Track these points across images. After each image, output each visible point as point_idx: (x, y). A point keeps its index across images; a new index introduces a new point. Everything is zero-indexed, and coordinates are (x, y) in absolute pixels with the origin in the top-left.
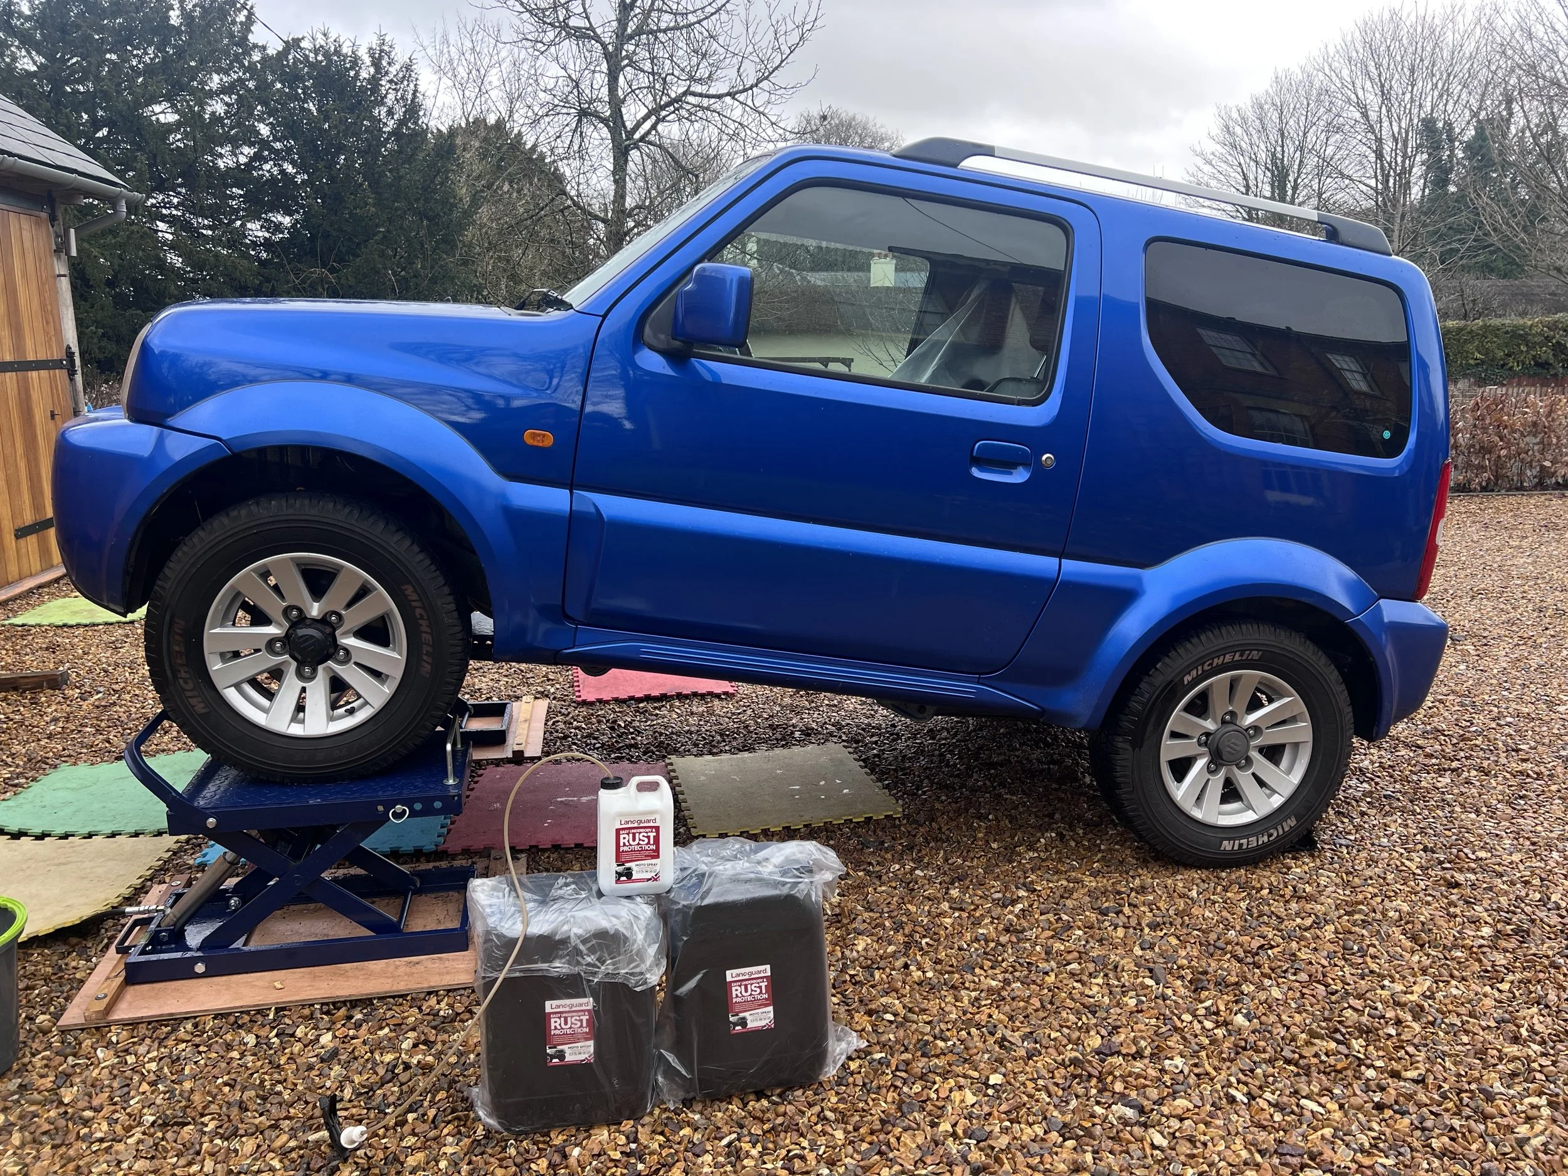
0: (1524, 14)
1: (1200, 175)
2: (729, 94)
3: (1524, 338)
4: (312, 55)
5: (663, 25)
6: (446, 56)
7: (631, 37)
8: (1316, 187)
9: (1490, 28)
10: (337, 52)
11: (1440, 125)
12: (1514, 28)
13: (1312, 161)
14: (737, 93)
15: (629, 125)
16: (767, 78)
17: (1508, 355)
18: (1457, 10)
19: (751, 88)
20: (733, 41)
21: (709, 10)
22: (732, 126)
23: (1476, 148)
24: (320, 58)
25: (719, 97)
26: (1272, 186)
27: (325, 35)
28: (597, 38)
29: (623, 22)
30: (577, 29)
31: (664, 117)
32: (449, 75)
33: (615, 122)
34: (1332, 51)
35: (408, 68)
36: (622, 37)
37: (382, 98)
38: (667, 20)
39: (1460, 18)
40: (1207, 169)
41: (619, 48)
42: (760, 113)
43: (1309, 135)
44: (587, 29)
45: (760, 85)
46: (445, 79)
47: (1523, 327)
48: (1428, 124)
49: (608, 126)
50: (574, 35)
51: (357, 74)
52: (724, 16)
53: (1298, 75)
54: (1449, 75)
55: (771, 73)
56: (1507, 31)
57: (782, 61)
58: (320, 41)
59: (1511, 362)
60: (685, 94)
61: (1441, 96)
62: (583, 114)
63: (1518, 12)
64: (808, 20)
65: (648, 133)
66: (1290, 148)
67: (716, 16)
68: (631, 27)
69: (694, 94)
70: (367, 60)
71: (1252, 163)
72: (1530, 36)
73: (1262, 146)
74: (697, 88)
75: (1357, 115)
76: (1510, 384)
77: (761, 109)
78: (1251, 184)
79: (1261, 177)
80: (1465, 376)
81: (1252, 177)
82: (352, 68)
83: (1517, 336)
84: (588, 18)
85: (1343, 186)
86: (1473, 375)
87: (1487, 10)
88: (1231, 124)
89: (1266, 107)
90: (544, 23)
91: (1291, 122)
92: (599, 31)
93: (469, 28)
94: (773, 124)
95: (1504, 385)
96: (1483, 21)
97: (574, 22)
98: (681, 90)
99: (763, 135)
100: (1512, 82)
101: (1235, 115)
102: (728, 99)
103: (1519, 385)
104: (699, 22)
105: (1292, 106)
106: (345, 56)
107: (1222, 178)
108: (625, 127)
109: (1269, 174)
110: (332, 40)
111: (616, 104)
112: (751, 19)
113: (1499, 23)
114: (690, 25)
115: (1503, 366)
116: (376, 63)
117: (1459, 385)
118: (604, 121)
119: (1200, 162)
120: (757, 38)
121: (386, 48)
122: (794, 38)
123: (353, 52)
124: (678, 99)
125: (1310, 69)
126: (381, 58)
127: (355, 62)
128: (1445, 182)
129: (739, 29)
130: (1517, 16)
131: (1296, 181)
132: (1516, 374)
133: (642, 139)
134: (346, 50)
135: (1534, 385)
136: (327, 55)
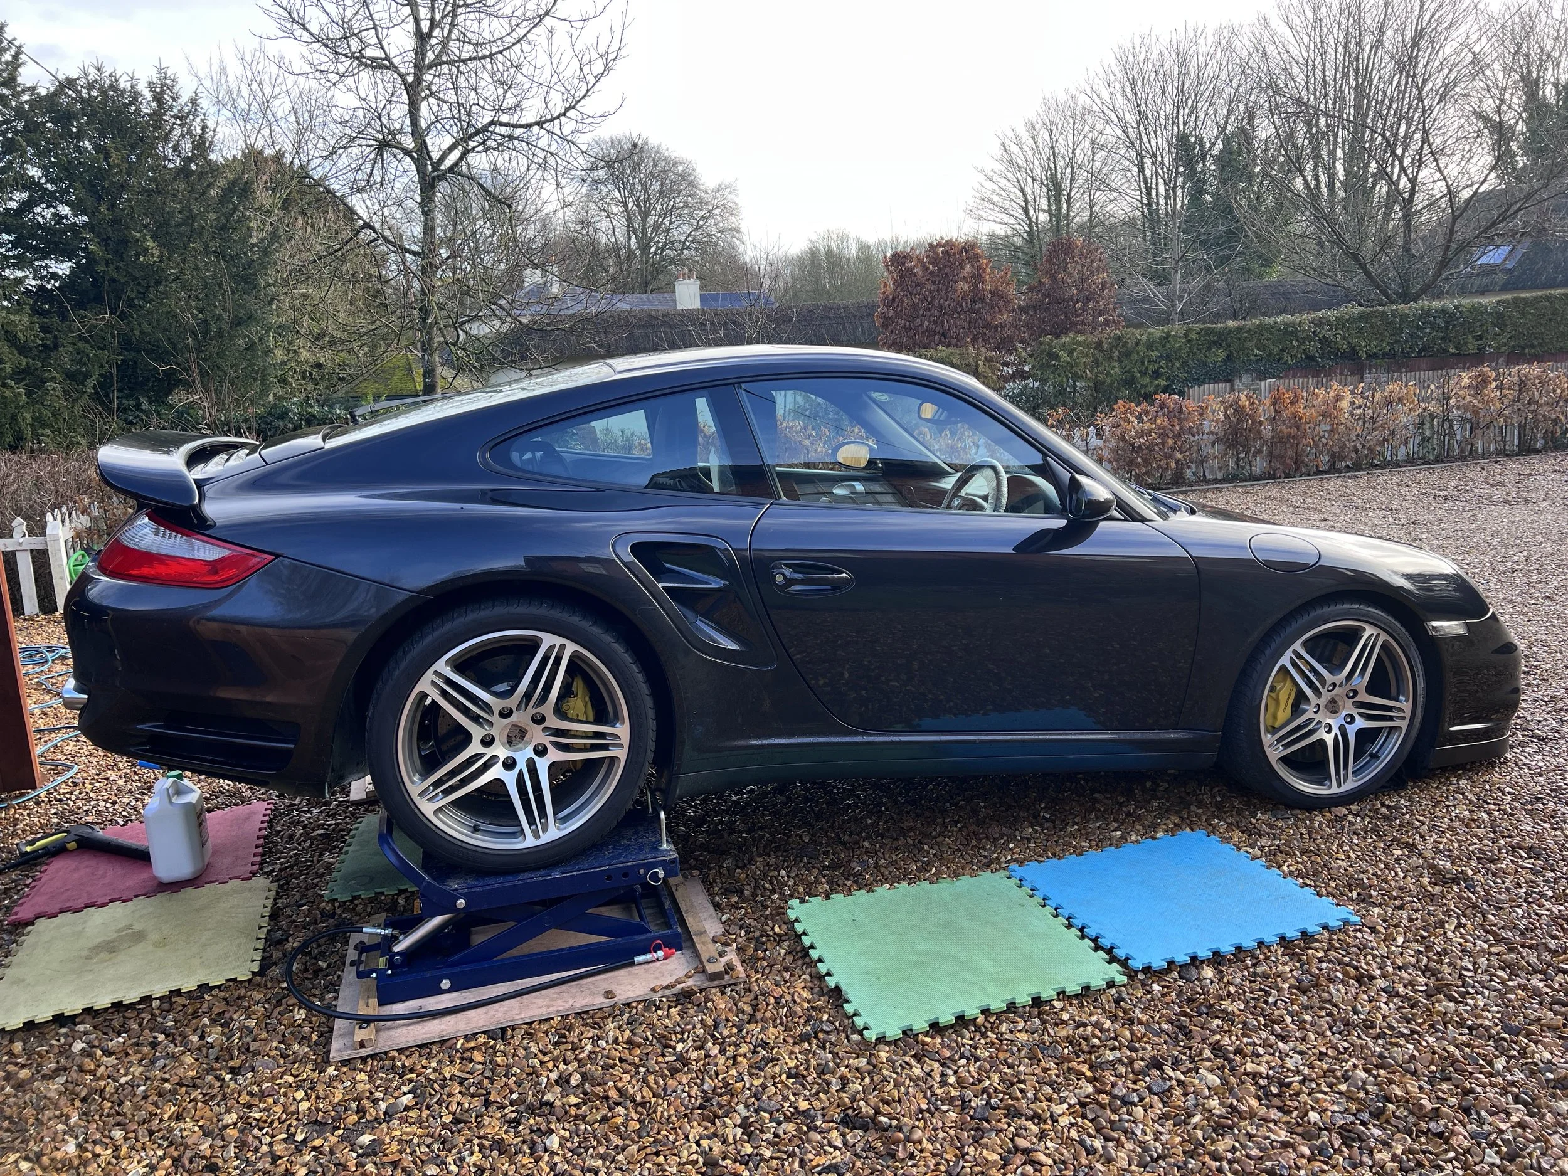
0: (1258, 36)
1: (984, 190)
2: (537, 124)
3: (1294, 333)
4: (84, 91)
5: (465, 56)
6: (225, 87)
7: (430, 67)
8: (1087, 200)
9: (1229, 48)
10: (114, 87)
11: (1193, 140)
12: (1251, 50)
13: (1082, 176)
14: (544, 122)
15: (435, 156)
16: (574, 107)
17: (1283, 350)
18: (1198, 34)
19: (558, 117)
20: (538, 72)
21: (510, 40)
22: (542, 155)
23: (1226, 161)
24: (94, 93)
25: (528, 126)
26: (1049, 199)
27: (99, 69)
28: (395, 69)
29: (420, 52)
30: (372, 59)
31: (473, 148)
32: (229, 106)
33: (420, 154)
34: (1092, 74)
35: (194, 102)
36: (420, 67)
37: (167, 135)
38: (468, 51)
39: (1202, 41)
40: (990, 185)
41: (418, 80)
42: (569, 142)
43: (1078, 152)
44: (383, 59)
45: (568, 114)
46: (225, 111)
47: (1293, 324)
48: (1183, 138)
49: (412, 157)
50: (370, 65)
51: (138, 109)
52: (527, 47)
53: (1063, 97)
54: (1196, 95)
55: (578, 102)
56: (1245, 52)
57: (588, 91)
58: (93, 75)
59: (1286, 357)
60: (492, 123)
61: (1191, 113)
62: (383, 146)
63: (1254, 34)
64: (611, 50)
65: (456, 164)
66: (1061, 163)
67: (518, 46)
68: (430, 56)
69: (501, 124)
70: (148, 95)
71: (1029, 179)
72: (1265, 56)
73: (1036, 163)
74: (504, 118)
75: (1119, 132)
76: (1286, 376)
77: (569, 138)
78: (1029, 198)
79: (1037, 191)
80: (1247, 371)
81: (1029, 192)
82: (131, 104)
83: (1289, 332)
84: (382, 48)
85: (1112, 198)
86: (1255, 370)
87: (1225, 33)
88: (1007, 142)
89: (1037, 127)
90: (337, 53)
91: (1061, 140)
92: (396, 61)
93: (249, 59)
94: (583, 152)
95: (1280, 378)
96: (1223, 43)
97: (369, 52)
98: (486, 120)
99: (575, 164)
100: (1252, 99)
101: (1010, 134)
102: (536, 129)
103: (1294, 377)
104: (500, 52)
105: (1060, 126)
106: (124, 91)
107: (1003, 193)
108: (430, 158)
109: (1045, 189)
110: (107, 74)
111: (419, 135)
112: (554, 49)
113: (1237, 45)
114: (491, 56)
115: (1279, 360)
116: (158, 98)
117: (1244, 380)
118: (407, 152)
119: (982, 178)
120: (561, 68)
121: (168, 82)
122: (598, 68)
123: (132, 87)
124: (484, 129)
125: (1073, 91)
126: (163, 92)
127: (135, 96)
128: (1202, 192)
129: (543, 59)
130: (1253, 39)
131: (1069, 194)
132: (1290, 367)
133: (451, 169)
134: (124, 84)
135: (1306, 376)
136: (103, 91)
